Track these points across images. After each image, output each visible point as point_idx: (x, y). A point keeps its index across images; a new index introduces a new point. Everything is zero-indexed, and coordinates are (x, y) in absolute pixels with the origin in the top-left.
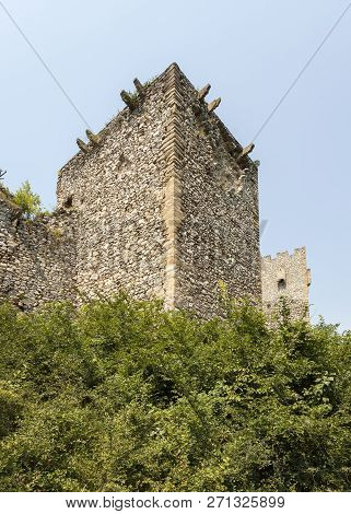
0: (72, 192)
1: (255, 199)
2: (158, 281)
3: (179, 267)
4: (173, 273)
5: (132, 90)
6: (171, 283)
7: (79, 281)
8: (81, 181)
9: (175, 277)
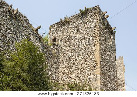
0: (56, 36)
1: (115, 45)
2: (94, 79)
3: (101, 76)
4: (100, 78)
5: (83, 10)
6: (99, 81)
7: (60, 71)
8: (60, 33)
9: (100, 79)
